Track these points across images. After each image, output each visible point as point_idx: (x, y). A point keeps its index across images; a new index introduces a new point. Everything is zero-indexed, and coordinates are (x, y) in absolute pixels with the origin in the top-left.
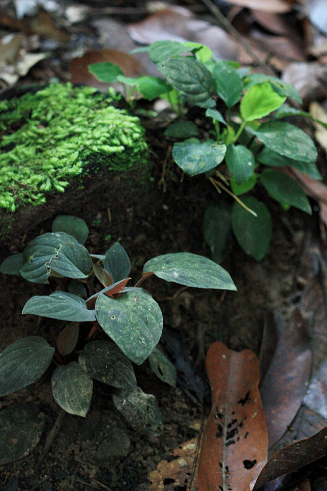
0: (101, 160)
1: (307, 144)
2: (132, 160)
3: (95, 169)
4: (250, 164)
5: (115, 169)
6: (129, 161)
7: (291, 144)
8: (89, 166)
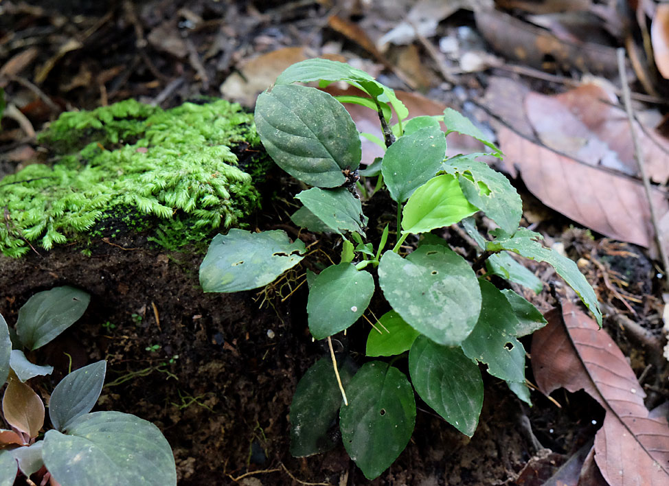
0: (128, 218)
1: (465, 308)
2: (189, 237)
3: (114, 230)
4: (354, 309)
5: (160, 243)
6: (184, 237)
7: (437, 298)
8: (108, 223)
